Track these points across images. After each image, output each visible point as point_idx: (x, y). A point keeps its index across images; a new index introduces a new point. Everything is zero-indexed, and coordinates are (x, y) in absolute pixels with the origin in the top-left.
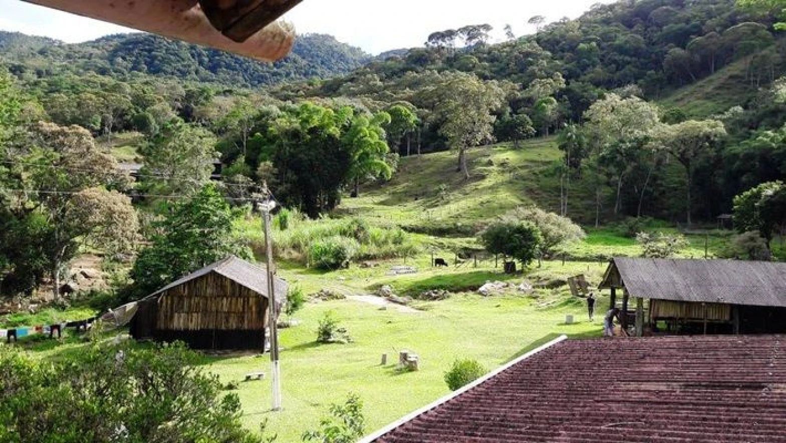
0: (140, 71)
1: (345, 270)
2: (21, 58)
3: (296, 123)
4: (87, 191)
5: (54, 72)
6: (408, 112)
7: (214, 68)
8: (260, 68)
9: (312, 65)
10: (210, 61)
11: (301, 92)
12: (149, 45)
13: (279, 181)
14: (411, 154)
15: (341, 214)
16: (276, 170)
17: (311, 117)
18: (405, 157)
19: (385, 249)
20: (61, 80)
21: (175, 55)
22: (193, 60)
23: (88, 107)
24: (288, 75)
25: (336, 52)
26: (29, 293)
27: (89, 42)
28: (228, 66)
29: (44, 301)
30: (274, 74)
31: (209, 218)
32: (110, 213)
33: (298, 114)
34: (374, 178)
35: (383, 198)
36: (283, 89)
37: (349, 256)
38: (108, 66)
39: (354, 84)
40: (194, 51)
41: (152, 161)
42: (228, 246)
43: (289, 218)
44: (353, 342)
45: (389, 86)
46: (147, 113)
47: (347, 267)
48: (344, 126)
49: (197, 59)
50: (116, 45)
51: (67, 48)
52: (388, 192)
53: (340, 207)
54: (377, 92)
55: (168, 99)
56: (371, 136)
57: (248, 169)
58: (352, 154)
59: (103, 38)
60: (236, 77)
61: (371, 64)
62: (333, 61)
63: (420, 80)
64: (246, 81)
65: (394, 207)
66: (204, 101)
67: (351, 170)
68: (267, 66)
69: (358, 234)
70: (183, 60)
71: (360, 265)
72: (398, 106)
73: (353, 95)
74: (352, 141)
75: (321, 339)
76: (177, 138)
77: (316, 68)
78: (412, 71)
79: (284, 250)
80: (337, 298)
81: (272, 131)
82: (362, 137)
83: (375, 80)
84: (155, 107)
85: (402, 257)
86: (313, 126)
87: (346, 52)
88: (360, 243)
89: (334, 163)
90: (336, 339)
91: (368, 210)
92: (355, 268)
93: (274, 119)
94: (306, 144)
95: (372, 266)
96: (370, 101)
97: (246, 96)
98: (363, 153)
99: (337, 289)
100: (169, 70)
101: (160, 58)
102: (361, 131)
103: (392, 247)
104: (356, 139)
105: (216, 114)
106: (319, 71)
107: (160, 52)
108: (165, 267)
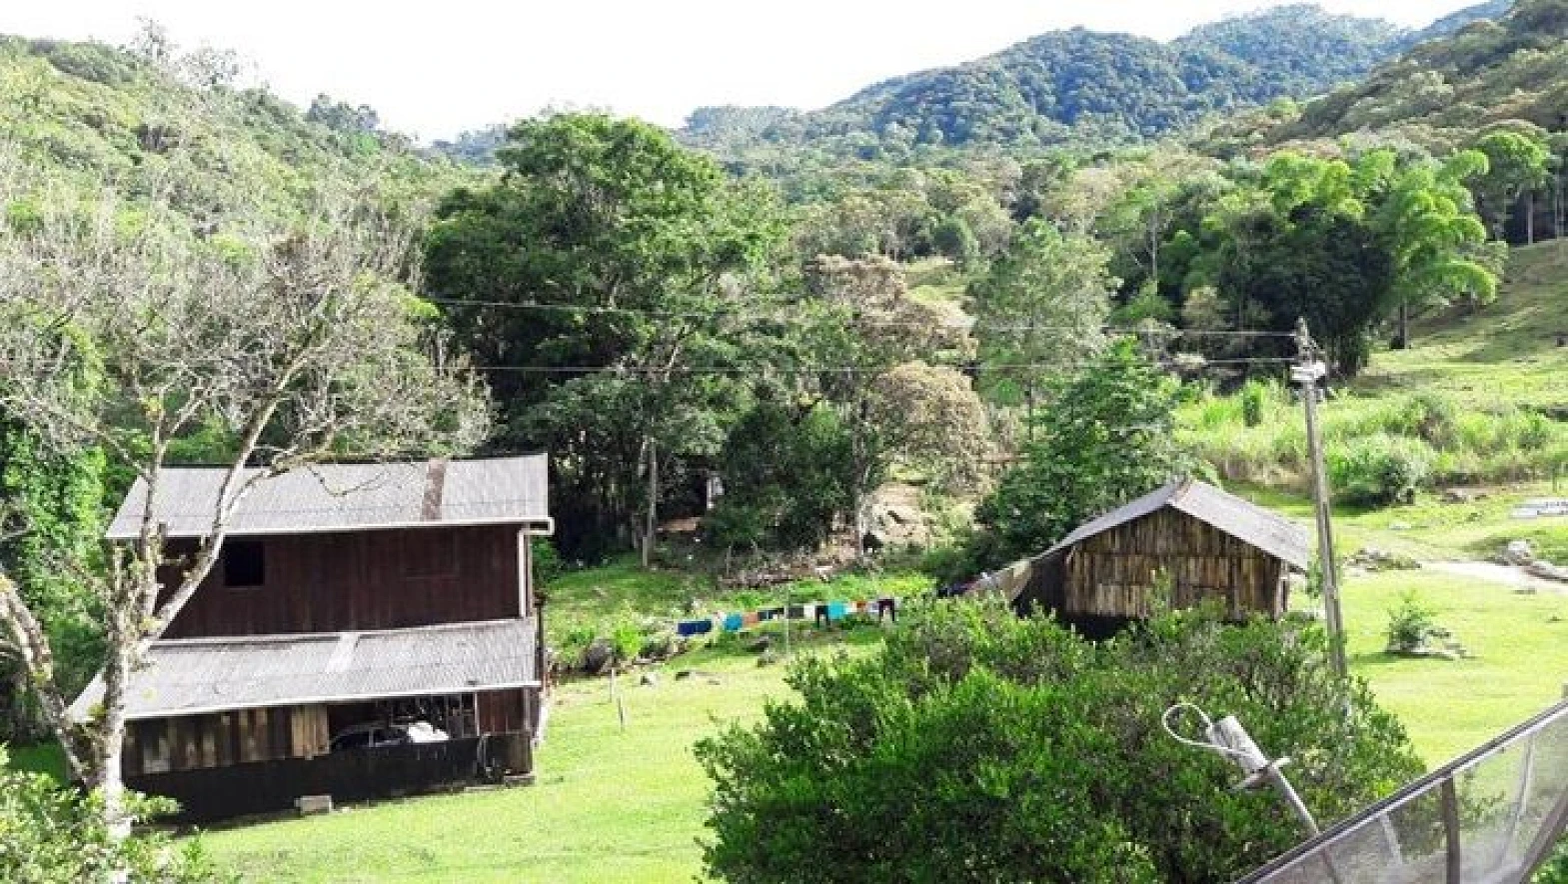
0: (931, 142)
1: (1406, 507)
2: (736, 148)
3: (1264, 201)
4: (901, 370)
5: (790, 166)
6: (1527, 142)
7: (1067, 116)
8: (1159, 98)
9: (1270, 73)
10: (1059, 101)
11: (1257, 135)
12: (943, 91)
13: (1231, 325)
14: (1535, 241)
15: (1372, 387)
16: (1224, 304)
17: (1296, 184)
18: (1525, 248)
19: (1499, 459)
20: (803, 179)
21: (995, 100)
22: (1027, 106)
23: (858, 222)
24: (1219, 103)
25: (1326, 37)
26: (816, 548)
27: (840, 103)
28: (1095, 107)
29: (838, 561)
30: (1192, 106)
31: (1127, 406)
32: (942, 406)
33: (1264, 182)
34: (1446, 302)
35: (1471, 346)
36: (1215, 133)
37: (1413, 479)
38: (875, 142)
39: (1382, 100)
40: (1027, 88)
41: (992, 307)
42: (1166, 458)
43: (1264, 401)
44: (1473, 658)
45: (1469, 91)
46: (956, 220)
47: (1410, 502)
48: (1373, 193)
49: (1033, 100)
50: (886, 100)
51: (807, 122)
52: (1482, 332)
53: (1367, 371)
54: (1439, 109)
55: (991, 188)
56: (1441, 209)
57: (1165, 305)
58: (1393, 253)
59: (864, 92)
60: (1112, 124)
61: (1417, 50)
62: (1318, 57)
63: (1549, 66)
64: (1132, 128)
65: (1503, 365)
66: (1057, 182)
67: (1394, 288)
68: (1174, 92)
69: (1428, 427)
70: (1009, 108)
71: (1439, 498)
72: (1498, 134)
73: (1378, 123)
74: (1393, 225)
75: (1397, 647)
76: (1036, 260)
77: (1281, 79)
78: (1528, 48)
79: (1260, 466)
80: (1399, 566)
81: (1211, 224)
82: (1421, 213)
83: (1432, 83)
84: (970, 207)
85: (1546, 478)
86: (1299, 202)
87: (1348, 31)
88: (1438, 448)
89: (1351, 276)
90: (1432, 650)
91: (1436, 375)
92: (1427, 505)
93: (1213, 199)
94: (1285, 242)
95: (1470, 498)
96: (1425, 131)
97: (1141, 159)
98: (1421, 250)
99: (1397, 549)
100: (984, 131)
101: (965, 113)
102: (1415, 199)
103: (1515, 455)
104: (1403, 220)
105: (1083, 204)
106: (1287, 84)
107: (967, 99)
108: (1052, 500)
